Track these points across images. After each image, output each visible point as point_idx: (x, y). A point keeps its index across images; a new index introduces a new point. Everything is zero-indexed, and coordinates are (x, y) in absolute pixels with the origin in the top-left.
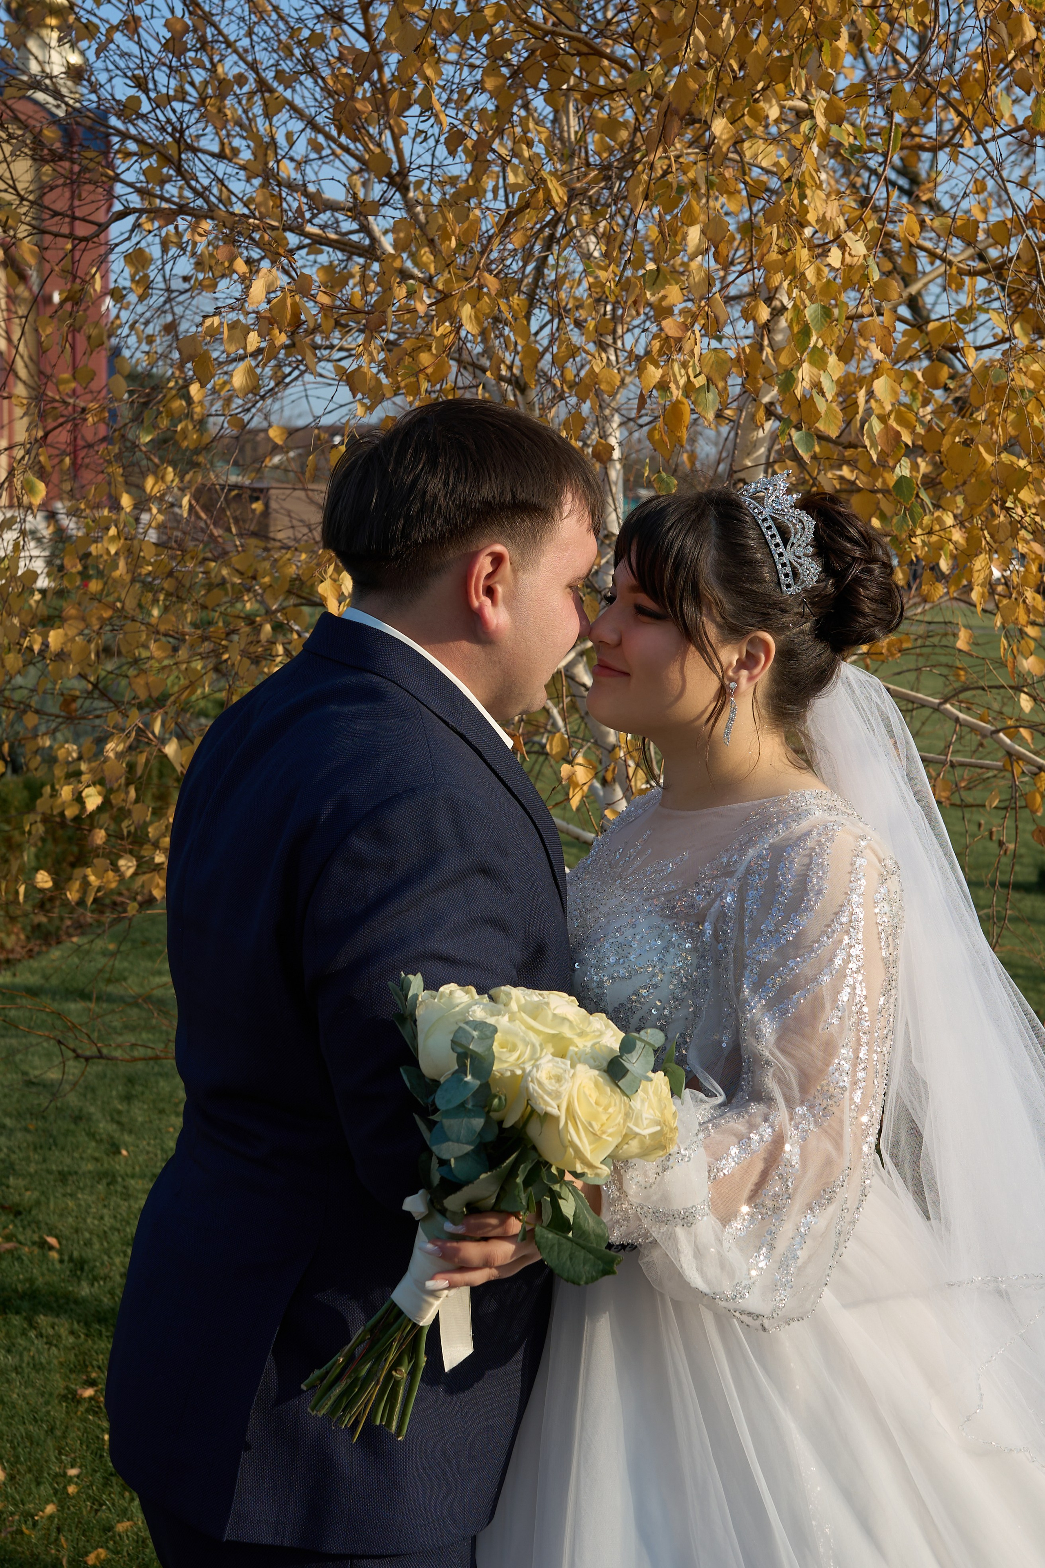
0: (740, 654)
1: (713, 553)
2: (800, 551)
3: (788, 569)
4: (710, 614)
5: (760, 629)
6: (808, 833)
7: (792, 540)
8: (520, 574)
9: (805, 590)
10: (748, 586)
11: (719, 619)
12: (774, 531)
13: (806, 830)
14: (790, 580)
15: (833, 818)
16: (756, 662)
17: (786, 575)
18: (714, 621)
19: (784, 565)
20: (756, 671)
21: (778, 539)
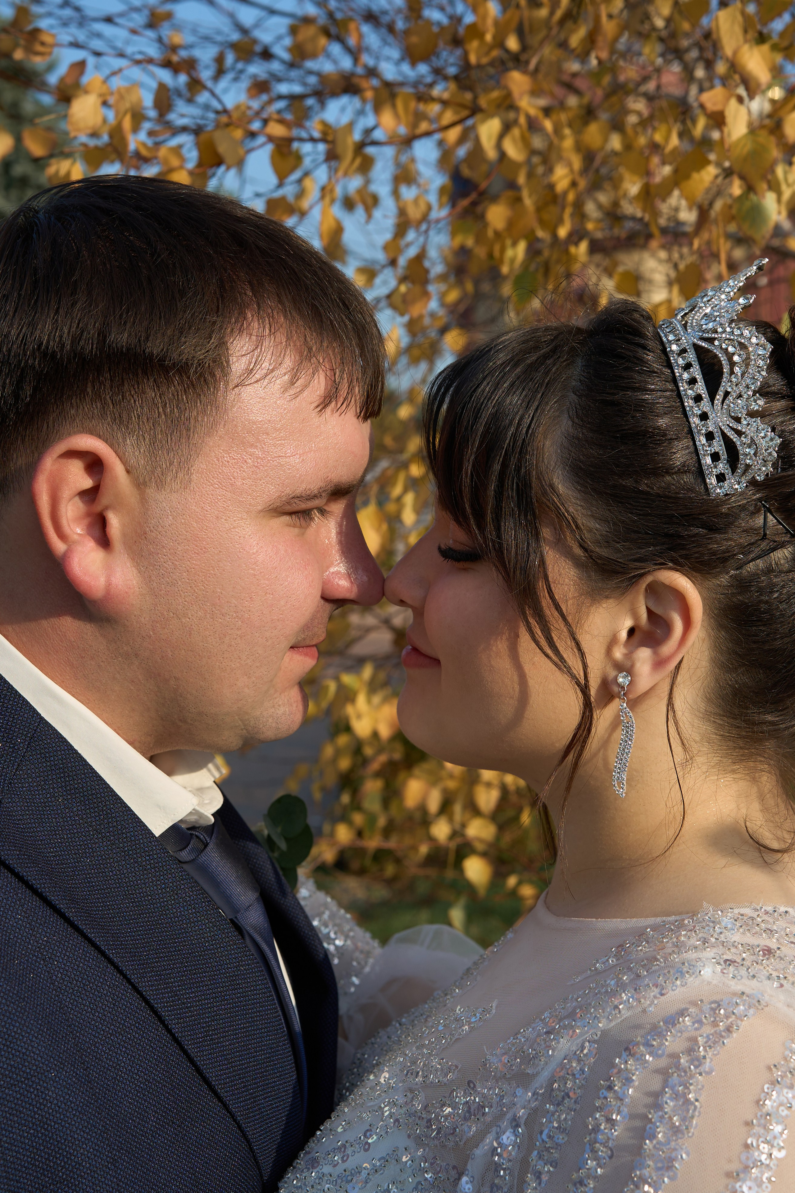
0: (635, 616)
1: (565, 424)
2: (739, 406)
3: (718, 446)
4: (559, 543)
5: (662, 565)
6: (671, 1021)
7: (725, 385)
8: (151, 491)
9: (753, 482)
10: (628, 482)
11: (578, 551)
12: (696, 372)
13: (673, 1009)
14: (722, 467)
15: (736, 986)
16: (667, 627)
17: (715, 457)
18: (568, 554)
19: (710, 436)
20: (667, 648)
21: (701, 388)
